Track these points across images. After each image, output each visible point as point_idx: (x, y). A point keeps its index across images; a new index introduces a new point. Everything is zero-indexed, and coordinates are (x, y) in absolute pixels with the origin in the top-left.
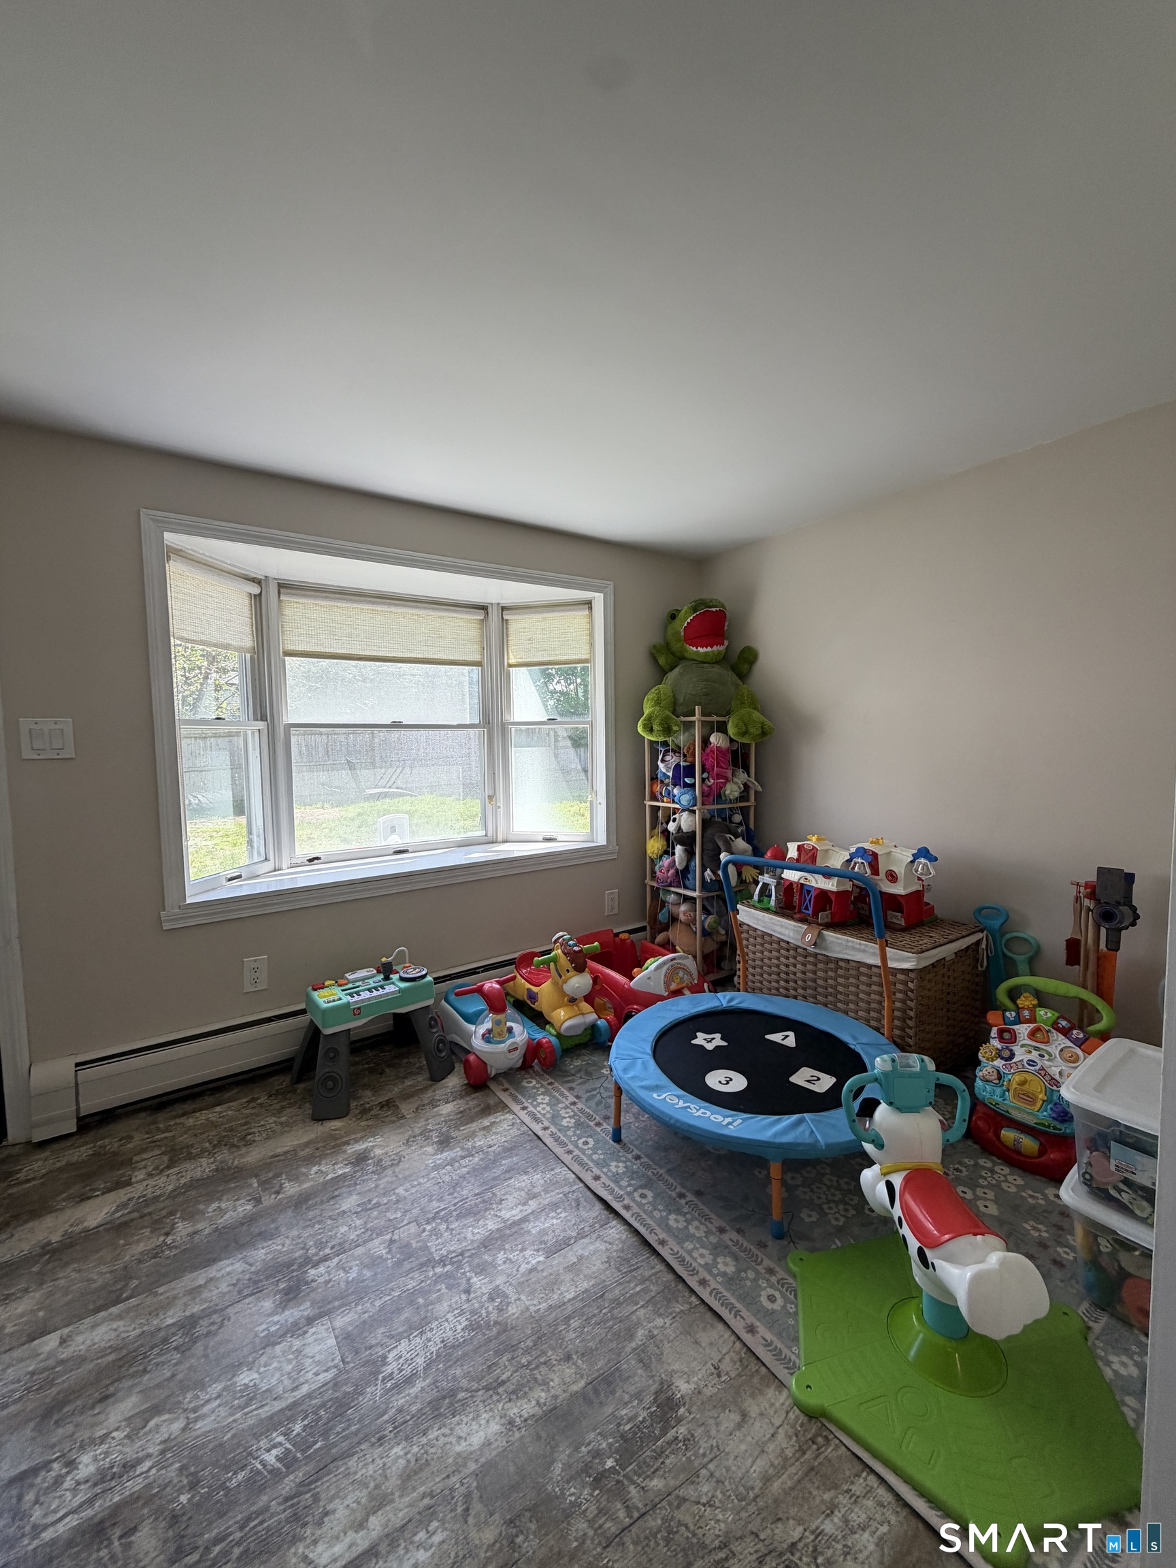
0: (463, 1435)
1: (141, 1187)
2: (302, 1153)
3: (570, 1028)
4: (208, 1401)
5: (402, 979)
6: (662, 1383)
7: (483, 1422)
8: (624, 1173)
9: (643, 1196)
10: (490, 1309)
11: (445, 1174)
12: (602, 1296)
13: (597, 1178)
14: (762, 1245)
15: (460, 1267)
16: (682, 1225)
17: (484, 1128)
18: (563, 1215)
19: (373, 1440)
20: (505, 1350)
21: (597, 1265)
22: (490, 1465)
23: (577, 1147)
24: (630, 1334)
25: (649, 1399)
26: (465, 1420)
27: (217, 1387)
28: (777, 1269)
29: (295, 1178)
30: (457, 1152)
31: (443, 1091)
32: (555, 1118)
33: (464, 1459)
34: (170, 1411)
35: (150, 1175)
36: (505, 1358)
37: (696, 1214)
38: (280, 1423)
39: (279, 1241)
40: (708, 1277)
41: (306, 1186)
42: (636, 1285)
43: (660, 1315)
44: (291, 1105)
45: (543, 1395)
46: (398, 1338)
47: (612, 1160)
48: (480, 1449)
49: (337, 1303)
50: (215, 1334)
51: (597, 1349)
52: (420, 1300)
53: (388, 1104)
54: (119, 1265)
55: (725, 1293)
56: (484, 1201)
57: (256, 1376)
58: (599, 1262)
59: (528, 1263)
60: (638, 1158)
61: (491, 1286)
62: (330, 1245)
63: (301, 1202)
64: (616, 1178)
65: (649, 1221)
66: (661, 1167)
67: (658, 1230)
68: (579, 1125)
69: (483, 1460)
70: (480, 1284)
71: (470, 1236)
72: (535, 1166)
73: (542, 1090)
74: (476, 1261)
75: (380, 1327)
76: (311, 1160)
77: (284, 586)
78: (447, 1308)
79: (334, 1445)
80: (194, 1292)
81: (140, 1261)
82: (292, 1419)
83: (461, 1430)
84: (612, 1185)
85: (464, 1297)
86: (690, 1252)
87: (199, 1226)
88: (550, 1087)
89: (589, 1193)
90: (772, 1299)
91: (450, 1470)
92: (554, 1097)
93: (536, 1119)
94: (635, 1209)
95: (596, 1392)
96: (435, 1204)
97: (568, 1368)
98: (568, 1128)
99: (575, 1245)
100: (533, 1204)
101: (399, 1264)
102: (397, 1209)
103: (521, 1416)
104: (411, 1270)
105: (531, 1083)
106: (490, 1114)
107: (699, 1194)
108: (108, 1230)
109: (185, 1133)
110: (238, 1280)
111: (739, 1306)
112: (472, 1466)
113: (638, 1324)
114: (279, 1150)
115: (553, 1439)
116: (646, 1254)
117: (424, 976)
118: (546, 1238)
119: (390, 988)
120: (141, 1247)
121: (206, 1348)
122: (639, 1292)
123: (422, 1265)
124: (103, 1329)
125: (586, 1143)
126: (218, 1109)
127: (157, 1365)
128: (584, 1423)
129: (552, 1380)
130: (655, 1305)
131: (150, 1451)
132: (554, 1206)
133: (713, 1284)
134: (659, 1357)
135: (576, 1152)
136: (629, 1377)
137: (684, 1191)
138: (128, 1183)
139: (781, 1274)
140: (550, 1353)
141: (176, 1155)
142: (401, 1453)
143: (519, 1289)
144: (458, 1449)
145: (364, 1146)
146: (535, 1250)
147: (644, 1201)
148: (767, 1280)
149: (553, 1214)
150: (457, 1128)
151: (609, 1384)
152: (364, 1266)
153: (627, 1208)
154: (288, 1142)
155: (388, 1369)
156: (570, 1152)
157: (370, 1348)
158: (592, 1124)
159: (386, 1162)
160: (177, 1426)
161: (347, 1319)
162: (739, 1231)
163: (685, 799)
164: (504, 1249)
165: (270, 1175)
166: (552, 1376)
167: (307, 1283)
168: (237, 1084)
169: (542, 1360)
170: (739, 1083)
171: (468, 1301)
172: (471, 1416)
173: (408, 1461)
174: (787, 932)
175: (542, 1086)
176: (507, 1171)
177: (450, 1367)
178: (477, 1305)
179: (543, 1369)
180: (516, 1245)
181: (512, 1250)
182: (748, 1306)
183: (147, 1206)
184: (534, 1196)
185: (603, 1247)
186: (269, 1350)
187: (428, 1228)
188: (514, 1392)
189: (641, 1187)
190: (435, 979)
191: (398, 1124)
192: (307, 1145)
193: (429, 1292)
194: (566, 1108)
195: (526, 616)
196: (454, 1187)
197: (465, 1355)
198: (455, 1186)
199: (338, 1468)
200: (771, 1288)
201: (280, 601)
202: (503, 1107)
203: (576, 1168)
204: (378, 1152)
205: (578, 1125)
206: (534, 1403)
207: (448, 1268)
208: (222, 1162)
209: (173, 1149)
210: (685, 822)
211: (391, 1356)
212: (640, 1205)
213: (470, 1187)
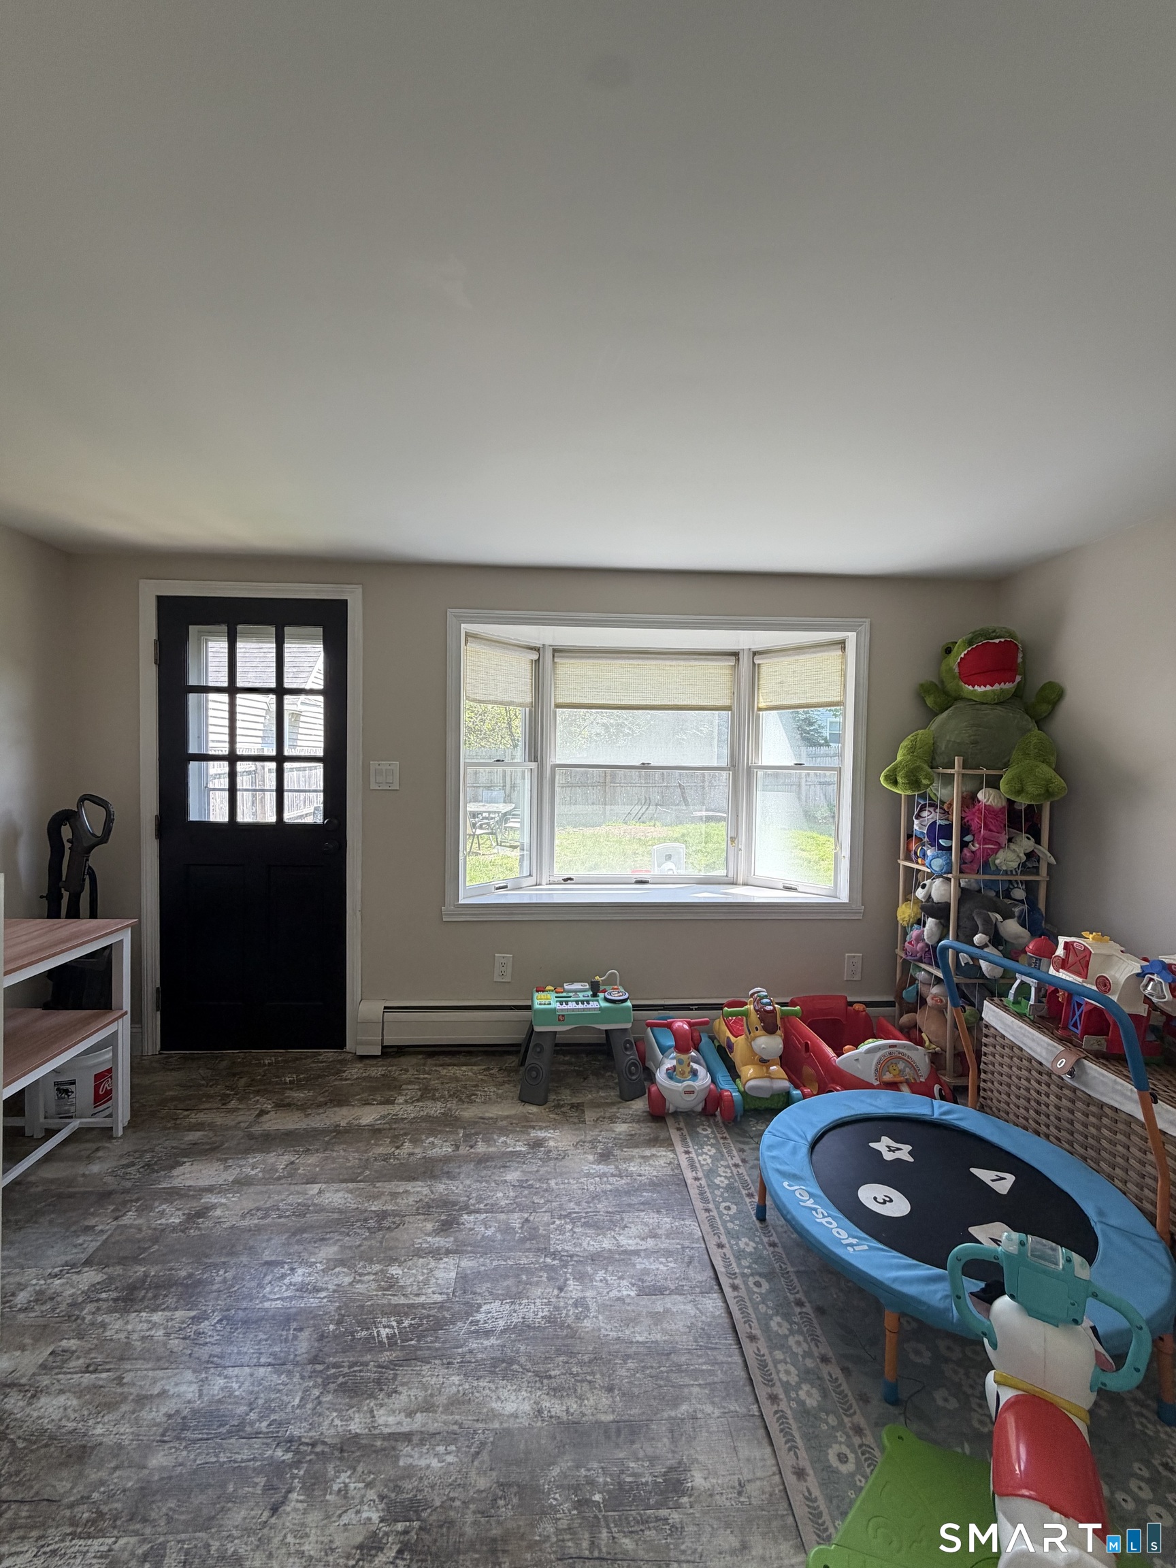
0: (503, 1398)
1: (398, 1108)
2: (500, 1123)
3: (752, 1088)
4: (369, 1274)
5: (606, 1000)
6: (680, 1463)
7: (520, 1397)
8: (751, 1254)
9: (758, 1284)
10: (571, 1313)
11: (592, 1184)
12: (668, 1354)
13: (720, 1246)
14: (864, 1399)
15: (565, 1266)
16: (784, 1331)
17: (643, 1157)
18: (672, 1265)
19: (445, 1361)
20: (564, 1353)
21: (679, 1325)
22: (508, 1432)
23: (718, 1208)
24: (675, 1402)
25: (660, 1469)
26: (509, 1387)
27: (377, 1267)
28: (867, 1432)
29: (487, 1141)
30: (611, 1169)
31: (626, 1111)
32: (711, 1173)
33: (494, 1415)
34: (349, 1268)
35: (406, 1101)
36: (561, 1359)
37: (805, 1329)
38: (399, 1314)
39: (456, 1183)
40: (782, 1396)
41: (491, 1149)
42: (705, 1363)
43: (713, 1403)
44: (509, 1082)
45: (575, 1406)
46: (496, 1297)
47: (745, 1235)
48: (508, 1416)
49: (469, 1248)
50: (392, 1231)
51: (638, 1397)
52: (524, 1277)
53: (577, 1107)
54: (366, 1156)
55: (791, 1421)
56: (611, 1221)
57: (401, 1272)
58: (682, 1323)
59: (619, 1291)
60: (773, 1245)
61: (580, 1295)
62: (486, 1202)
63: (483, 1160)
64: (740, 1254)
65: (750, 1311)
66: (793, 1265)
67: (755, 1324)
68: (732, 1188)
69: (505, 1425)
70: (574, 1290)
71: (585, 1244)
72: (670, 1210)
73: (712, 1141)
74: (580, 1268)
75: (487, 1281)
76: (504, 1131)
77: (556, 651)
78: (539, 1294)
79: (421, 1349)
80: (394, 1195)
81: (376, 1159)
82: (406, 1315)
83: (504, 1394)
84: (732, 1260)
85: (556, 1292)
86: (776, 1362)
87: (416, 1151)
88: (722, 1141)
89: (706, 1257)
90: (842, 1458)
91: (481, 1417)
92: (721, 1153)
93: (693, 1167)
94: (743, 1292)
95: (618, 1432)
96: (572, 1205)
97: (607, 1398)
98: (718, 1187)
99: (667, 1297)
100: (650, 1243)
101: (523, 1240)
102: (542, 1197)
103: (549, 1411)
104: (529, 1250)
105: (706, 1132)
106: (654, 1146)
107: (820, 1311)
108: (369, 1130)
109: (438, 1079)
110: (421, 1200)
111: (799, 1442)
112: (496, 1425)
113: (687, 1399)
114: (487, 1115)
115: (564, 1447)
116: (730, 1340)
117: (624, 1001)
118: (646, 1278)
119: (594, 1005)
120: (380, 1150)
121: (384, 1237)
122: (703, 1370)
123: (539, 1250)
124: (340, 1194)
125: (728, 1208)
126: (464, 1068)
127: (355, 1233)
128: (594, 1451)
129: (587, 1399)
130: (712, 1390)
131: (329, 1286)
132: (668, 1253)
133: (783, 1405)
134: (691, 1439)
135: (714, 1213)
136: (653, 1439)
137: (804, 1299)
138: (393, 1103)
139: (869, 1440)
140: (598, 1376)
141: (427, 1093)
142: (457, 1383)
143: (601, 1310)
144: (494, 1405)
145: (543, 1135)
146: (631, 1283)
147: (756, 1289)
148: (848, 1437)
149: (663, 1260)
150: (621, 1147)
151: (633, 1433)
152: (499, 1230)
153: (735, 1288)
154: (494, 1111)
155: (478, 1317)
156: (708, 1210)
157: (475, 1294)
158: (744, 1192)
159: (553, 1155)
160: (347, 1280)
161: (470, 1264)
162: (845, 1370)
163: (937, 864)
164: (606, 1269)
165: (473, 1131)
166: (589, 1395)
167: (458, 1224)
168: (486, 1053)
169: (589, 1378)
170: (899, 1206)
171: (558, 1297)
172: (514, 1387)
173: (458, 1391)
174: (1039, 1049)
175: (715, 1138)
176: (643, 1204)
177: (519, 1341)
178: (562, 1304)
179: (586, 1386)
180: (618, 1271)
181: (612, 1274)
182: (809, 1449)
183: (395, 1123)
184: (655, 1236)
185: (693, 1312)
186: (415, 1258)
187: (558, 1222)
188: (554, 1390)
189: (760, 1275)
190: (634, 1006)
191: (577, 1126)
192: (507, 1117)
193: (533, 1274)
194: (726, 1167)
195: (776, 660)
196: (593, 1198)
197: (535, 1338)
198: (595, 1197)
199: (416, 1366)
200: (848, 1446)
201: (554, 663)
202: (669, 1144)
203: (706, 1227)
204: (552, 1143)
205: (730, 1188)
206: (564, 1408)
207: (556, 1262)
208: (449, 1109)
209: (426, 1089)
210: (938, 890)
211: (484, 1308)
212: (748, 1290)
213: (606, 1203)
